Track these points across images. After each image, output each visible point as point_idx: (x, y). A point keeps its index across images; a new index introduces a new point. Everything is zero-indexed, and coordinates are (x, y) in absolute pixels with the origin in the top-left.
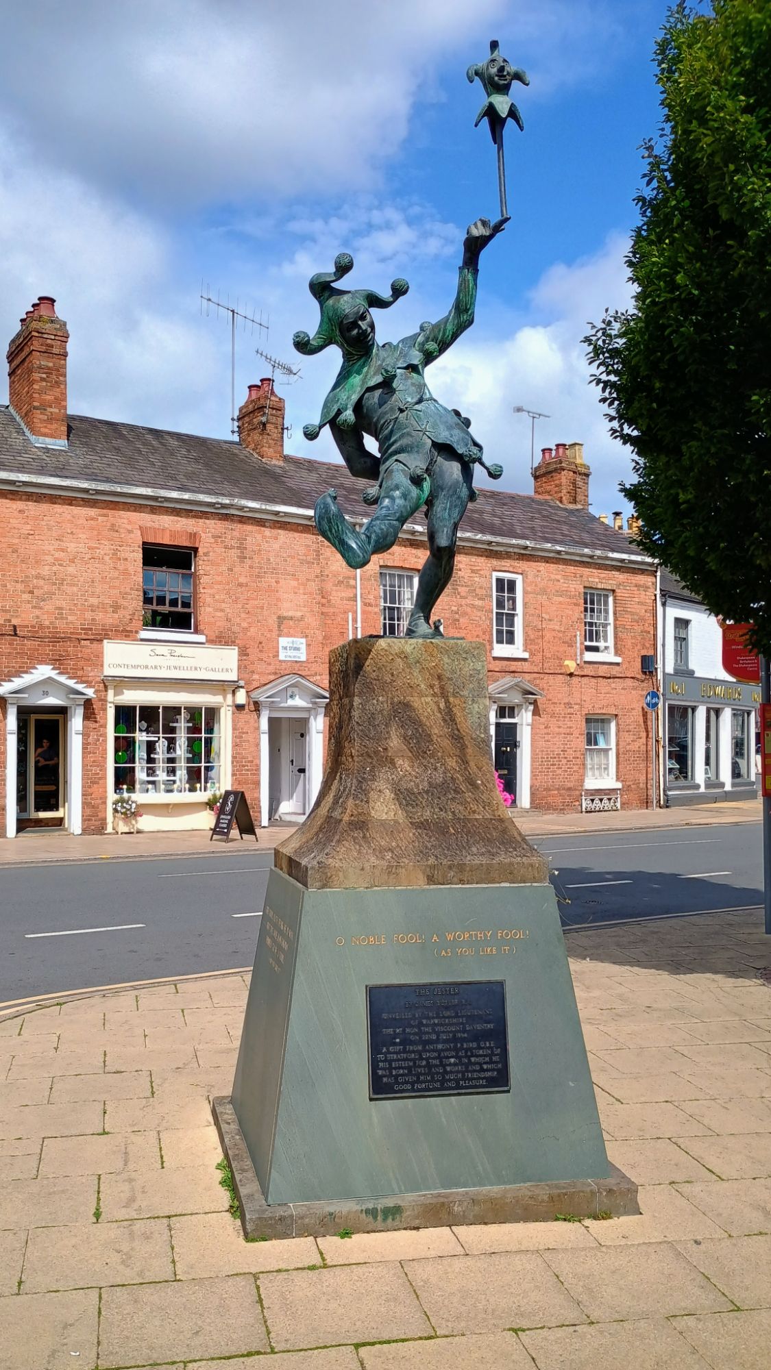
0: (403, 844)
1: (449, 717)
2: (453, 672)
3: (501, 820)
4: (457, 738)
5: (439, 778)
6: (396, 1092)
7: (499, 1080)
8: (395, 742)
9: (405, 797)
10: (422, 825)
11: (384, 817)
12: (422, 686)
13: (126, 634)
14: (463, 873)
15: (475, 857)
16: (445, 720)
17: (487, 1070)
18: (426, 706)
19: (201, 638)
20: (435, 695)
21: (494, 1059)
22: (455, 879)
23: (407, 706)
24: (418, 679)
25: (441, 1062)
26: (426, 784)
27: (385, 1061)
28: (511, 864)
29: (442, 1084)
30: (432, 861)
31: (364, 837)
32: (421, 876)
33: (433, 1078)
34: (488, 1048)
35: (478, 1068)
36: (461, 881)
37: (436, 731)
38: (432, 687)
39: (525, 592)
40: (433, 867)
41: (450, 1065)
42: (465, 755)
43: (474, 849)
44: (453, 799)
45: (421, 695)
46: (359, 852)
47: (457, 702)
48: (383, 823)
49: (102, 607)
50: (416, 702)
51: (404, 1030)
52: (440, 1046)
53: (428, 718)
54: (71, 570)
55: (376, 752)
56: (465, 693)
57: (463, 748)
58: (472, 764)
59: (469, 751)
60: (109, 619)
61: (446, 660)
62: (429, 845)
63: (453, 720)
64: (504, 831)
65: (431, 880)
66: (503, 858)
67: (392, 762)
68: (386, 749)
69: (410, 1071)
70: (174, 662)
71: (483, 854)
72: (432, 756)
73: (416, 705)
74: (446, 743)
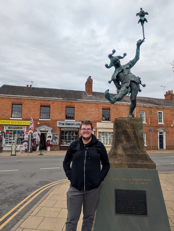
0: (124, 159)
1: (135, 133)
2: (136, 124)
3: (145, 155)
4: (136, 137)
5: (132, 145)
6: (121, 213)
7: (145, 213)
8: (123, 138)
9: (124, 149)
10: (128, 155)
11: (120, 153)
12: (129, 127)
13: (100, 121)
14: (136, 166)
15: (139, 162)
16: (133, 134)
17: (142, 211)
18: (130, 131)
19: (111, 122)
20: (131, 129)
21: (144, 208)
22: (135, 167)
23: (126, 131)
24: (128, 125)
25: (131, 208)
26: (129, 147)
27: (119, 206)
28: (147, 164)
29: (131, 213)
30: (129, 163)
31: (115, 157)
32: (127, 166)
33: (129, 211)
34: (142, 206)
35: (140, 210)
36: (136, 168)
37: (132, 136)
38: (131, 127)
39: (163, 114)
40: (130, 164)
41: (133, 209)
42: (138, 141)
43: (139, 161)
44: (135, 150)
45: (129, 129)
46: (114, 160)
47: (136, 130)
48: (120, 154)
49: (96, 118)
50: (128, 130)
51: (123, 199)
52: (131, 204)
53: (130, 133)
54: (92, 113)
55: (119, 140)
56: (138, 128)
57: (137, 139)
58: (139, 142)
59: (139, 140)
60: (97, 119)
61: (134, 122)
62: (129, 159)
63: (135, 134)
64: (146, 157)
65: (129, 167)
66: (145, 163)
67: (122, 142)
68: (121, 139)
69: (124, 209)
70: (107, 125)
71: (141, 162)
72: (131, 141)
73: (128, 131)
74: (134, 138)
